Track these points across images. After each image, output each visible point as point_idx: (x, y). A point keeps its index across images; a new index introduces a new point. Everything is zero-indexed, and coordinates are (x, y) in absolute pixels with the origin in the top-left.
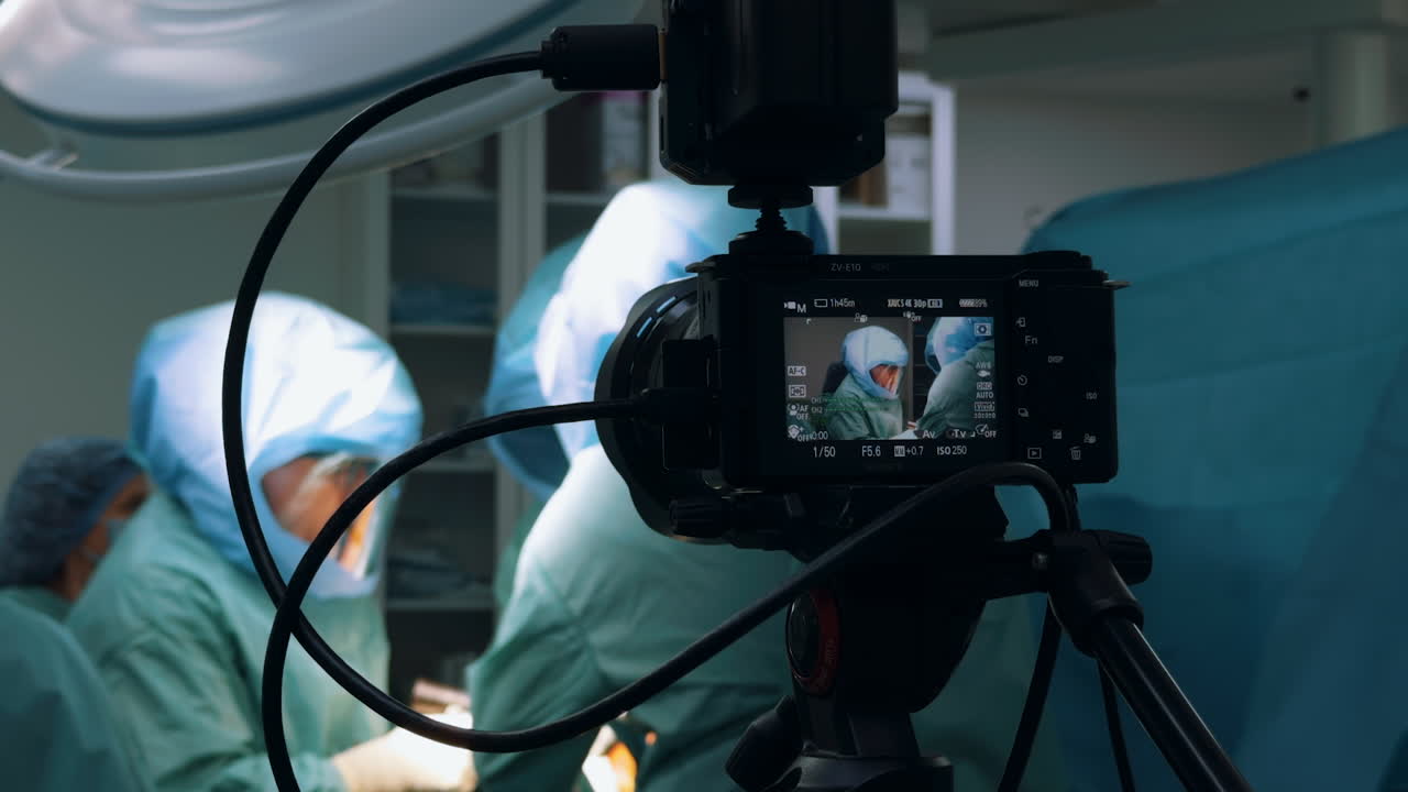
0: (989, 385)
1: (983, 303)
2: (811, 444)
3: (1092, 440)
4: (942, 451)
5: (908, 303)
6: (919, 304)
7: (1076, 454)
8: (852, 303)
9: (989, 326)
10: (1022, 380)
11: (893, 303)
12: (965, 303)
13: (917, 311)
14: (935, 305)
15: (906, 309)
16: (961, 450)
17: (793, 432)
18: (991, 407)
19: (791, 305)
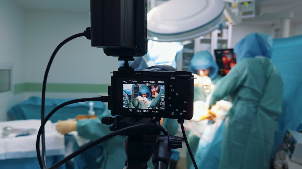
0: (163, 99)
1: (163, 82)
2: (127, 109)
3: (185, 111)
4: (153, 112)
5: (148, 82)
6: (150, 82)
7: (181, 114)
8: (136, 81)
9: (164, 87)
10: (170, 98)
11: (144, 82)
12: (159, 82)
13: (149, 83)
14: (153, 82)
15: (147, 83)
16: (157, 112)
17: (124, 106)
18: (164, 103)
19: (124, 82)
